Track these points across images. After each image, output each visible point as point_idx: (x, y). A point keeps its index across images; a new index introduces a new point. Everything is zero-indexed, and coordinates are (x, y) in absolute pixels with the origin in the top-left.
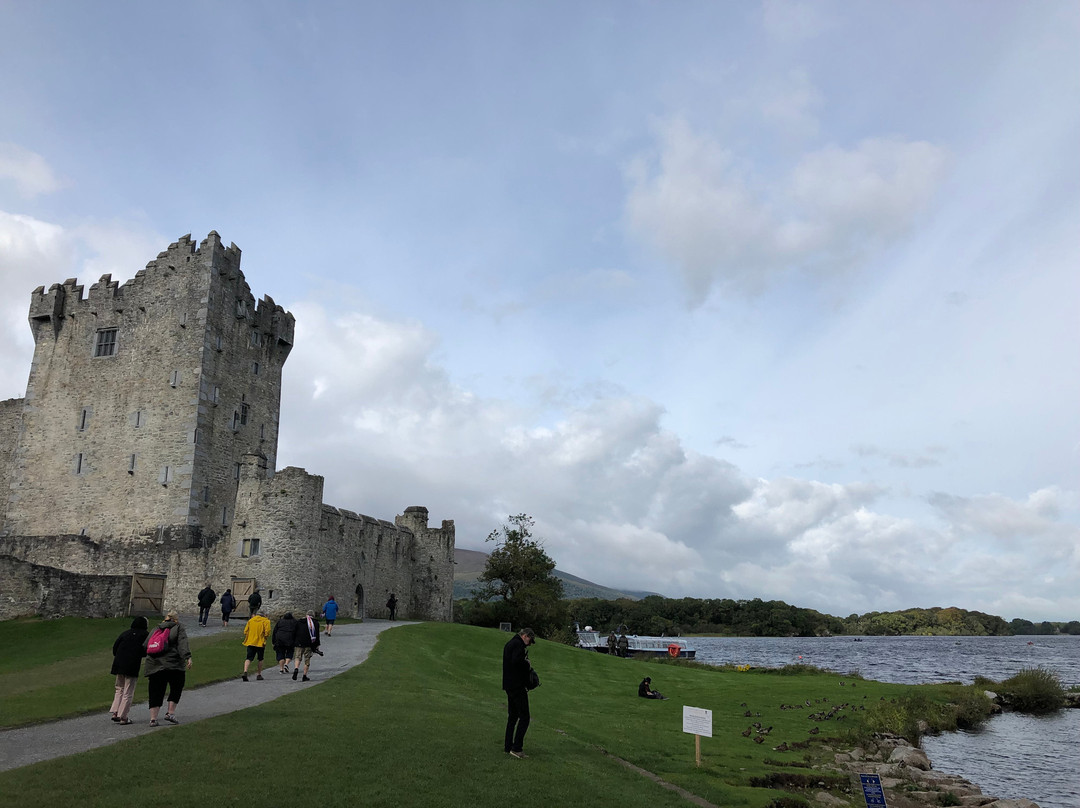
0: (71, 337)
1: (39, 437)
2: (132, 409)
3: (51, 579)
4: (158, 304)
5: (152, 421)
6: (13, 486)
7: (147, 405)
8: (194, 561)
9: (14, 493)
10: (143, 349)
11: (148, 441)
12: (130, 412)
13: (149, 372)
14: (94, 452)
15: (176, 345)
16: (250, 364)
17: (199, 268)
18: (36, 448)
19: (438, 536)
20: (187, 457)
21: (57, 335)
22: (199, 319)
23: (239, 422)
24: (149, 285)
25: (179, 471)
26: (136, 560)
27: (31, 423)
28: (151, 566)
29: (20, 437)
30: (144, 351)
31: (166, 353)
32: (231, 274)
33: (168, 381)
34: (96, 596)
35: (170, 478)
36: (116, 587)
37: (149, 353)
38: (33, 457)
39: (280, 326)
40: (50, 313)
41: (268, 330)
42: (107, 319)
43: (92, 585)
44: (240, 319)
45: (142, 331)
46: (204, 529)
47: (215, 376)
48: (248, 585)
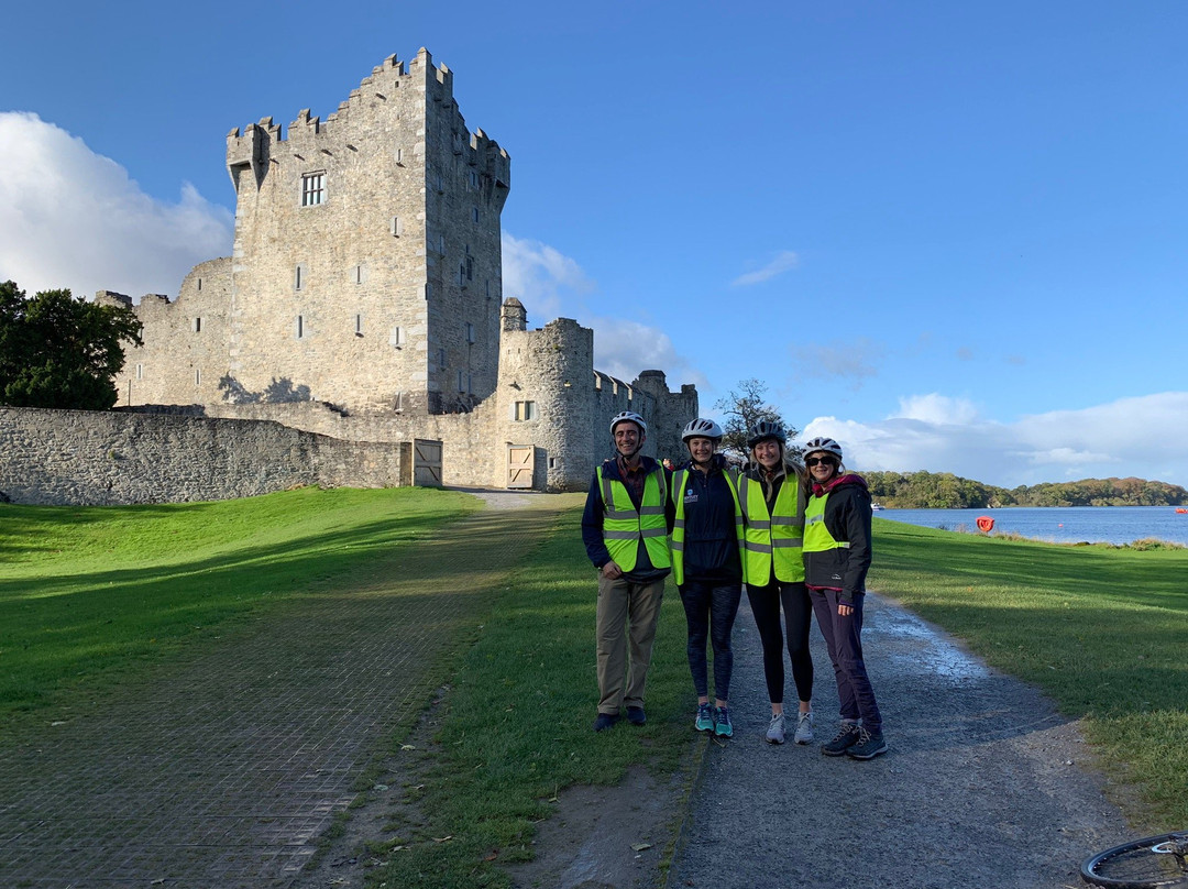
0: (274, 185)
1: (254, 298)
2: (352, 264)
3: (320, 447)
4: (367, 140)
5: (374, 275)
6: (234, 353)
7: (367, 258)
8: (455, 428)
9: (235, 361)
10: (357, 193)
11: (373, 298)
12: (350, 267)
13: (365, 221)
14: (315, 314)
15: (393, 187)
16: (470, 210)
17: (411, 95)
18: (252, 310)
19: (683, 401)
20: (419, 316)
21: (259, 184)
22: (416, 156)
23: (465, 276)
24: (355, 119)
25: (412, 332)
26: (389, 427)
27: (243, 283)
28: (407, 434)
29: (233, 300)
30: (357, 196)
31: (383, 197)
32: (445, 101)
33: (389, 230)
34: (372, 465)
35: (402, 340)
36: (394, 455)
37: (363, 198)
38: (250, 320)
39: (497, 165)
40: (249, 157)
41: (484, 169)
42: (312, 160)
43: (366, 452)
44: (457, 154)
45: (352, 173)
46: (443, 396)
47: (439, 224)
48: (528, 452)
